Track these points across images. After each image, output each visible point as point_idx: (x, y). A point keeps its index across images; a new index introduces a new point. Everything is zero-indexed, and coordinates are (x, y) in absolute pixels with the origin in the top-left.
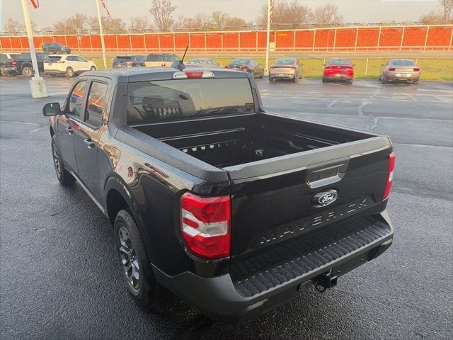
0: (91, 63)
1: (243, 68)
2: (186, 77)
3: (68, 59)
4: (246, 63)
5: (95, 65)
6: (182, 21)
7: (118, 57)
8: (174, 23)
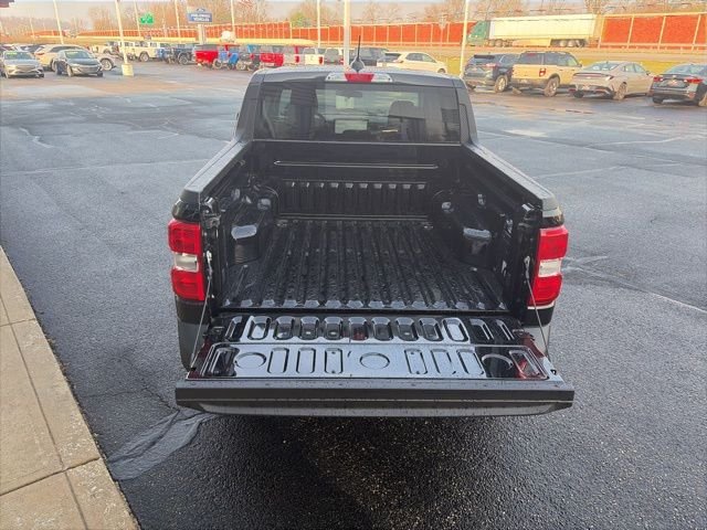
1: (690, 81)
2: (345, 80)
3: (410, 57)
4: (701, 73)
5: (445, 68)
7: (476, 57)
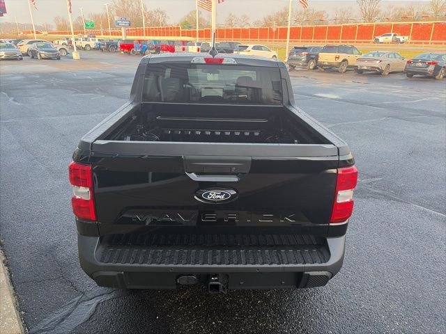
0: (274, 53)
1: (430, 63)
2: (204, 62)
3: (254, 48)
4: (437, 59)
5: (277, 55)
6: (392, 10)
7: (296, 48)
8: (382, 12)
